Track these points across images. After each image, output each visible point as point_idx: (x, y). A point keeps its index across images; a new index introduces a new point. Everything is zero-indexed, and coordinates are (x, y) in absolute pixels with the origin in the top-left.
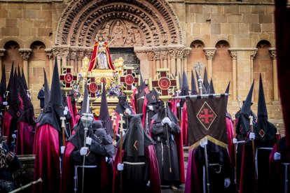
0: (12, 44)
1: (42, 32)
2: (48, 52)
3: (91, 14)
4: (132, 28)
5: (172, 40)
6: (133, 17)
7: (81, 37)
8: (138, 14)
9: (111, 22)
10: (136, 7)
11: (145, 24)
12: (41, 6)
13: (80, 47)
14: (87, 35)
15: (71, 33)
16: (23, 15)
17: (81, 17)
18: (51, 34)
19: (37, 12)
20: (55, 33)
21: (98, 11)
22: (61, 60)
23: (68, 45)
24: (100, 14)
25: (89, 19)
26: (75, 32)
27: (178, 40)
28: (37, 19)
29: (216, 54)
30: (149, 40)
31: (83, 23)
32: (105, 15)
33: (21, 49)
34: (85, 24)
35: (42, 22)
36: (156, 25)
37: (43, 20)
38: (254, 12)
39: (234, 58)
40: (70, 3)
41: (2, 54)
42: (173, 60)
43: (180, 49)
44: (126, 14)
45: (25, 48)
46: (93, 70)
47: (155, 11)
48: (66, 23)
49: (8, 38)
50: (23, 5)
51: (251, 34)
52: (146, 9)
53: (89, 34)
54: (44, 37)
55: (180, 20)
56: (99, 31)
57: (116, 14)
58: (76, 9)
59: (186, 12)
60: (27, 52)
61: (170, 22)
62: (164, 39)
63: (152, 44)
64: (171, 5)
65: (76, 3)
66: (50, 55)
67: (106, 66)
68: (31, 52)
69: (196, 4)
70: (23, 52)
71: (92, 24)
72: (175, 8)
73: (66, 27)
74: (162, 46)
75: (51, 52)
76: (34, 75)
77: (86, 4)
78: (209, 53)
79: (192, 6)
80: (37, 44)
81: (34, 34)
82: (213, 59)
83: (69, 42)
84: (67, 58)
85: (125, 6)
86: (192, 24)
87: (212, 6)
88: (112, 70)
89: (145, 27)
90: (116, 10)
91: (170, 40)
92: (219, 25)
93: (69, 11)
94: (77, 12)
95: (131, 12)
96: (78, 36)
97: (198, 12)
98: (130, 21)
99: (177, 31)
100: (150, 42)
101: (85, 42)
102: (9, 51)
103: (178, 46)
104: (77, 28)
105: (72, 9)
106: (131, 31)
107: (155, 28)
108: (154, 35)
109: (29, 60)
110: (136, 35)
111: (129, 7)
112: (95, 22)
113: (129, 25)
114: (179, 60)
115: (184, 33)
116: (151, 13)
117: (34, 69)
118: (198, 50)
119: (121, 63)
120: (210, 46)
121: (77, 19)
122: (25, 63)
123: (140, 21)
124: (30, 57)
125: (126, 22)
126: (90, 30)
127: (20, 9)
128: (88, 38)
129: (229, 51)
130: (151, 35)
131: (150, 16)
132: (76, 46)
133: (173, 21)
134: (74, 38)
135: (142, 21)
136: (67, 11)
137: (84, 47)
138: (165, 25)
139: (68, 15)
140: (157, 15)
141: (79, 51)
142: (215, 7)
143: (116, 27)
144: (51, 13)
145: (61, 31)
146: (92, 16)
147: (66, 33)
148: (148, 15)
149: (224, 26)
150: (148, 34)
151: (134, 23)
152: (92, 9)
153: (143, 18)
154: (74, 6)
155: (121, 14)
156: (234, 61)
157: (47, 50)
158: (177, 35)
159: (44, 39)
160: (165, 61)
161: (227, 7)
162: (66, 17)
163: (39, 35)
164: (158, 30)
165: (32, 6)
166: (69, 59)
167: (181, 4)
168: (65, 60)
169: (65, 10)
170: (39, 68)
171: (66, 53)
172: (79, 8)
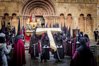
0: (6, 14)
1: (15, 11)
3: (30, 5)
4: (42, 10)
5: (55, 14)
6: (43, 7)
7: (27, 12)
8: (44, 6)
9: (36, 8)
10: (44, 4)
11: (46, 9)
12: (15, 3)
13: (27, 15)
14: (29, 12)
15: (24, 11)
17: (27, 6)
18: (18, 11)
19: (14, 5)
20: (19, 11)
22: (21, 19)
23: (23, 15)
24: (33, 5)
25: (30, 7)
26: (25, 11)
27: (56, 13)
28: (14, 7)
29: (67, 18)
30: (48, 13)
31: (28, 8)
32: (34, 6)
34: (29, 9)
35: (15, 8)
36: (50, 9)
37: (16, 7)
38: (79, 5)
39: (73, 19)
41: (4, 17)
42: (55, 20)
43: (57, 16)
44: (41, 6)
45: (11, 15)
46: (31, 22)
47: (49, 5)
49: (5, 12)
50: (10, 3)
51: (78, 12)
52: (47, 4)
53: (29, 11)
55: (57, 7)
56: (33, 11)
57: (38, 6)
59: (59, 5)
60: (11, 17)
61: (54, 8)
62: (52, 13)
63: (48, 15)
64: (54, 3)
66: (18, 18)
67: (35, 21)
68: (12, 17)
70: (10, 17)
71: (30, 9)
72: (55, 4)
73: (23, 9)
74: (51, 15)
75: (18, 17)
76: (13, 24)
77: (29, 2)
78: (65, 18)
79: (61, 3)
80: (14, 14)
81: (13, 11)
82: (67, 19)
83: (23, 14)
84: (23, 19)
85: (40, 3)
86: (60, 9)
87: (66, 3)
88: (36, 22)
89: (46, 10)
90: (38, 4)
91: (54, 13)
92: (69, 9)
93: (24, 5)
94: (26, 5)
95: (42, 5)
96: (26, 12)
97: (62, 5)
98: (42, 8)
99: (56, 11)
100: (48, 14)
101: (28, 14)
102: (6, 16)
103: (56, 15)
104: (26, 10)
106: (42, 11)
107: (49, 10)
109: (12, 19)
110: (44, 12)
111: (42, 3)
112: (31, 8)
113: (42, 9)
114: (56, 20)
115: (58, 12)
116: (48, 5)
117: (13, 22)
118: (62, 17)
119: (39, 20)
120: (66, 16)
121: (26, 7)
122: (10, 20)
123: (45, 8)
124: (12, 18)
125: (41, 8)
126: (30, 10)
127: (9, 4)
128: (29, 13)
129: (71, 17)
130: (48, 12)
131: (48, 6)
132: (26, 15)
133: (55, 8)
135: (46, 8)
137: (28, 16)
138: (52, 9)
140: (50, 6)
141: (26, 17)
142: (67, 4)
143: (38, 9)
144: (18, 5)
145: (21, 11)
147: (23, 11)
148: (47, 6)
149: (70, 10)
150: (47, 12)
151: (43, 8)
152: (30, 4)
153: (46, 7)
154: (25, 3)
155: (39, 6)
156: (73, 20)
157: (17, 16)
158: (56, 12)
160: (52, 20)
161: (71, 4)
163: (15, 12)
164: (50, 10)
165: (12, 3)
166: (24, 19)
167: (57, 3)
168: (22, 19)
169: (22, 4)
170: (15, 22)
171: (23, 17)
172: (27, 4)
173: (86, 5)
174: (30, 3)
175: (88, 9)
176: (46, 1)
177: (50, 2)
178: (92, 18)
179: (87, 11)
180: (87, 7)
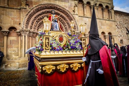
1: (15, 23)
2: (18, 32)
3: (39, 17)
7: (35, 27)
12: (15, 11)
15: (30, 24)
16: (5, 13)
17: (35, 17)
18: (20, 24)
19: (13, 13)
20: (22, 23)
21: (42, 16)
22: (25, 36)
25: (38, 19)
28: (13, 16)
31: (36, 21)
33: (3, 30)
35: (15, 18)
36: (66, 24)
37: (16, 17)
38: (100, 22)
40: (30, 10)
45: (5, 29)
48: (28, 19)
50: (5, 9)
52: (63, 17)
53: (38, 26)
54: (16, 25)
55: (77, 21)
58: (33, 13)
60: (6, 32)
64: (73, 15)
65: (33, 10)
66: (19, 34)
68: (9, 32)
69: (81, 17)
70: (4, 32)
72: (75, 17)
75: (20, 32)
76: (10, 44)
77: (37, 12)
79: (80, 17)
80: (12, 28)
81: (10, 23)
83: (29, 28)
87: (86, 18)
93: (30, 13)
94: (33, 15)
97: (82, 20)
99: (76, 26)
101: (36, 30)
104: (33, 23)
105: (31, 12)
108: (66, 28)
109: (8, 36)
112: (41, 21)
115: (79, 27)
116: (65, 19)
117: (10, 41)
120: (87, 33)
121: (33, 18)
122: (5, 38)
124: (8, 34)
126: (39, 25)
127: (3, 10)
128: (38, 28)
130: (64, 28)
132: (32, 30)
134: (32, 27)
136: (28, 13)
139: (29, 15)
140: (67, 20)
141: (34, 33)
144: (20, 14)
146: (40, 18)
147: (27, 23)
148: (63, 20)
152: (40, 15)
153: (61, 21)
154: (32, 11)
159: (16, 26)
162: (28, 16)
163: (13, 24)
164: (67, 26)
165: (10, 10)
166: (29, 36)
167: (77, 16)
168: (27, 36)
169: (27, 12)
170: (13, 40)
171: (28, 33)
172: (34, 13)
173: (106, 22)
174: (39, 13)
175: (108, 27)
176: (62, 12)
177: (67, 13)
178: (113, 37)
179: (107, 29)
180: (107, 24)
